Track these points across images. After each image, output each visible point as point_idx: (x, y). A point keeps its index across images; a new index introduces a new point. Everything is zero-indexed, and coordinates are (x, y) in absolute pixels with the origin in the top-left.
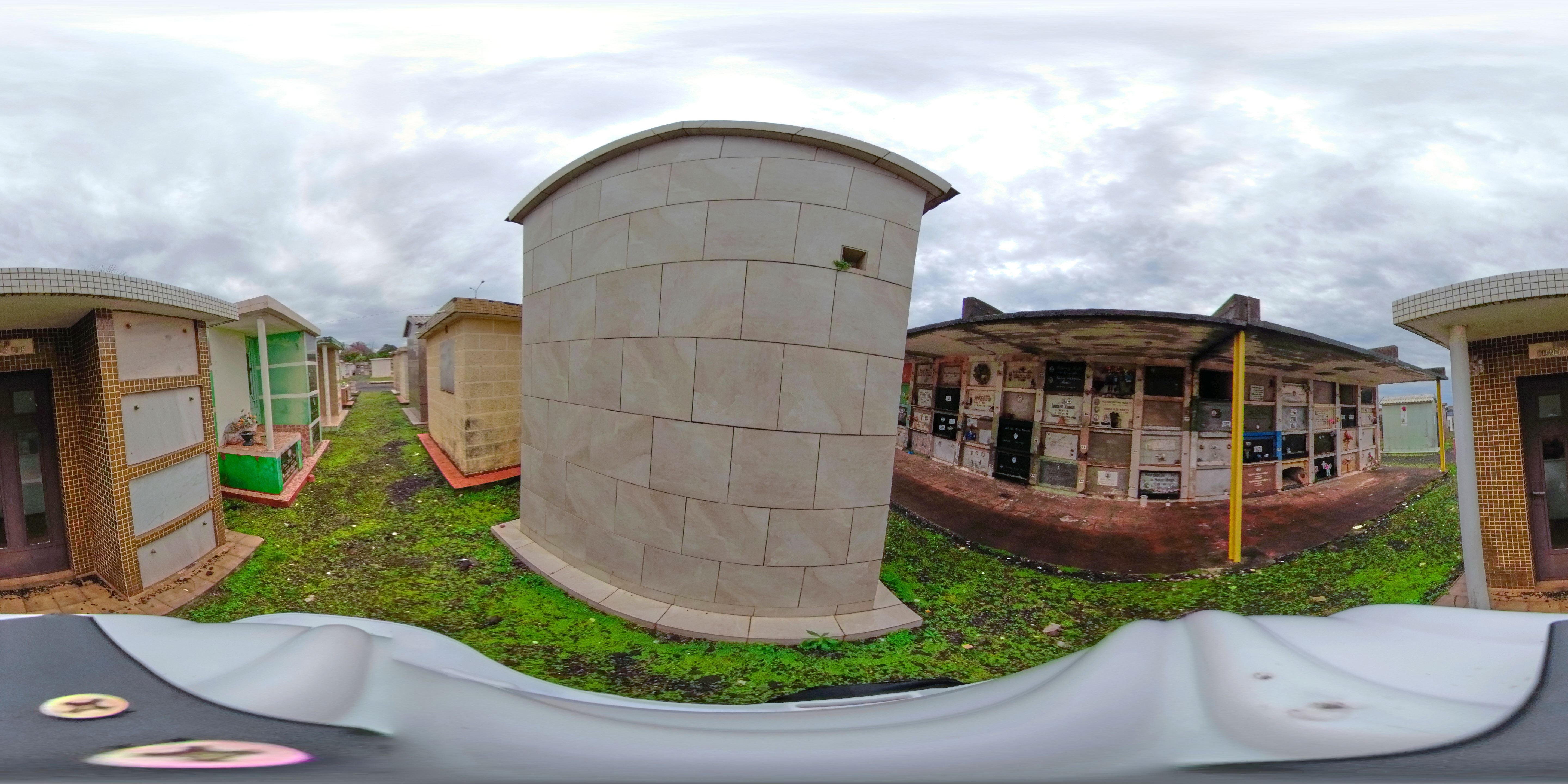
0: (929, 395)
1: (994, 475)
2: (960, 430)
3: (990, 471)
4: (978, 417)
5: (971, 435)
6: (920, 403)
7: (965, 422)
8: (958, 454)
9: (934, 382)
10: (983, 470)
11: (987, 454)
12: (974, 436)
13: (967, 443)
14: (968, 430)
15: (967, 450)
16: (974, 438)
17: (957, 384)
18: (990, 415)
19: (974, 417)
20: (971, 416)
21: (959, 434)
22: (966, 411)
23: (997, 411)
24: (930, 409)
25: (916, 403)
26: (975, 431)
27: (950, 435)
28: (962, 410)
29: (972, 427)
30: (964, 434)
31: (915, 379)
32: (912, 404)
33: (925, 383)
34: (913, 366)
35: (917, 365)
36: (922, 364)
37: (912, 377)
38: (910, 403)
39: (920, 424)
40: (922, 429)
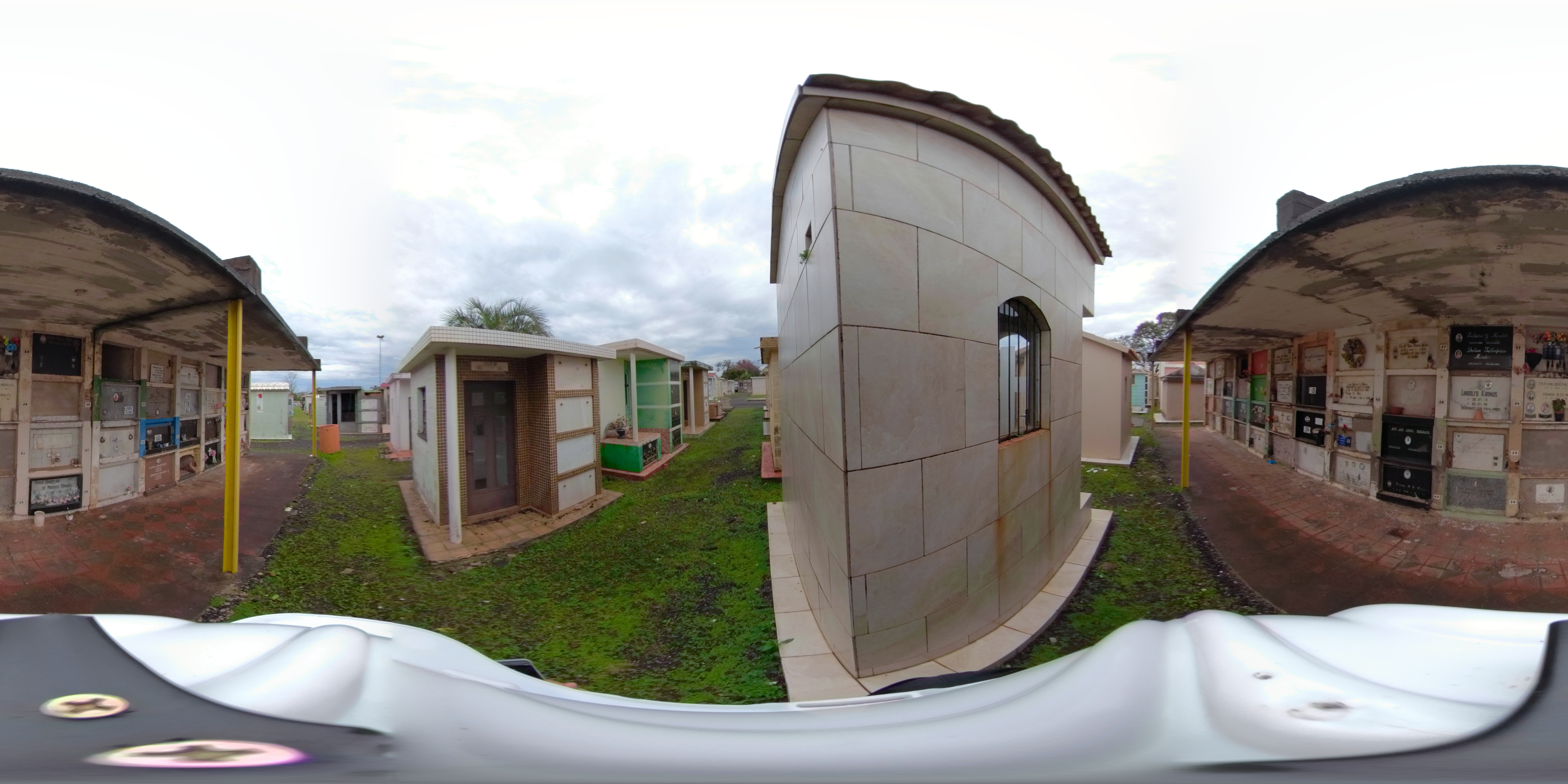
0: (1289, 388)
1: (1379, 496)
2: (1328, 433)
3: (1374, 491)
4: (1353, 415)
5: (1345, 440)
6: (1279, 398)
7: (1336, 422)
8: (1328, 465)
9: (1293, 370)
10: (1364, 487)
11: (1368, 467)
12: (1349, 441)
13: (1340, 451)
14: (1340, 432)
15: (1340, 461)
16: (1348, 443)
17: (1322, 370)
18: (1368, 410)
19: (1347, 414)
20: (1343, 414)
21: (1328, 439)
22: (1336, 407)
23: (1379, 405)
24: (1291, 405)
25: (1276, 400)
26: (1349, 434)
27: (1319, 440)
28: (1330, 405)
29: (1345, 428)
30: (1335, 439)
31: (1273, 369)
32: (1271, 401)
33: (1285, 373)
34: (1270, 353)
35: (1273, 351)
36: (1279, 348)
37: (1269, 366)
38: (1269, 399)
39: (1281, 425)
40: (1284, 432)
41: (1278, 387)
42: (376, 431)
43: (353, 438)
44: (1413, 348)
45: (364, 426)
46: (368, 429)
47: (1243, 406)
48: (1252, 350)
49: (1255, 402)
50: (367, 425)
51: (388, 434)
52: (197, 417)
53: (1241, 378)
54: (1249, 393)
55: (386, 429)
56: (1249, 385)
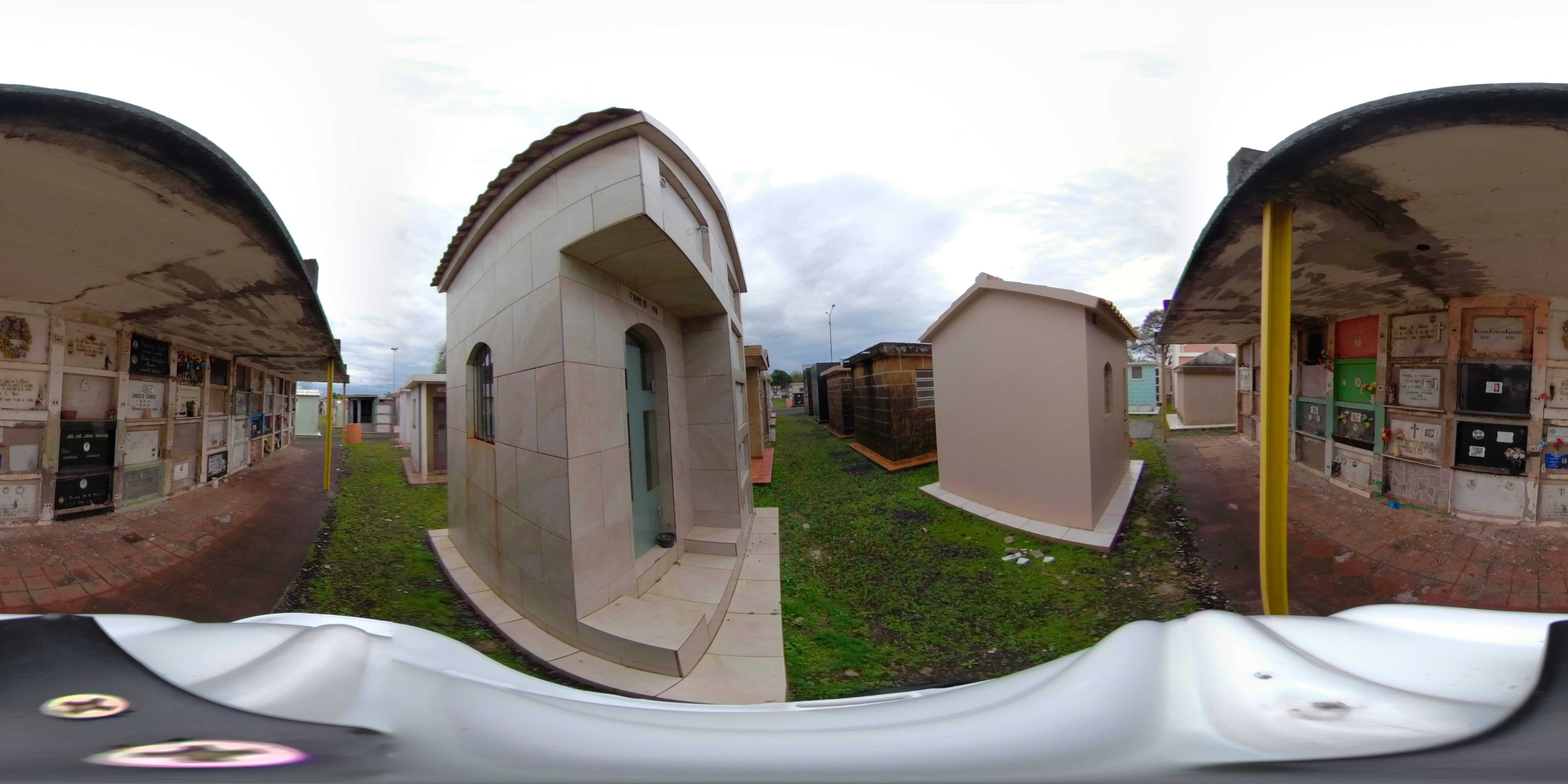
0: (1428, 382)
2: (1534, 454)
5: (1558, 460)
6: (1407, 399)
7: (1549, 437)
9: (1443, 352)
13: (1563, 477)
14: (1550, 450)
16: (1563, 464)
21: (1534, 463)
22: (1548, 414)
24: (1440, 412)
25: (1397, 402)
27: (1507, 468)
28: (1537, 411)
30: (1545, 461)
31: (1390, 348)
32: (1387, 403)
33: (1418, 355)
34: (1383, 320)
35: (1392, 316)
36: (1407, 313)
37: (1382, 343)
38: (1383, 399)
39: (1411, 445)
40: (1418, 456)
41: (1402, 379)
42: (389, 431)
43: (370, 436)
44: (90, 345)
45: (379, 427)
46: (382, 429)
47: (1314, 410)
48: (1336, 316)
49: (1342, 404)
50: (381, 426)
51: (398, 434)
52: (270, 415)
53: (1307, 363)
54: (1330, 389)
55: (396, 429)
56: (1330, 376)
